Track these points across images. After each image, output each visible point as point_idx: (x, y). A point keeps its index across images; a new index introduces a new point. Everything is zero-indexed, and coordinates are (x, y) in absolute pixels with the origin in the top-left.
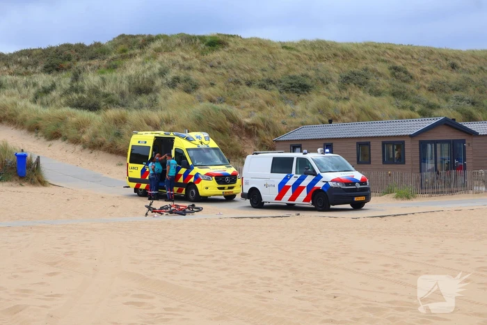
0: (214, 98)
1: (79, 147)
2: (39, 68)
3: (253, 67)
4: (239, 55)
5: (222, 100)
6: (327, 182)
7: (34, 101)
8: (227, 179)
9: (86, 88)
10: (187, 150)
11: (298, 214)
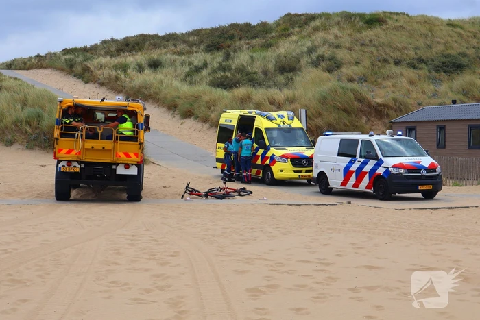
0: (356, 77)
1: (207, 126)
2: (202, 47)
3: (405, 45)
4: (395, 32)
5: (363, 79)
6: (388, 168)
7: (184, 80)
8: (305, 162)
9: (233, 67)
10: (266, 129)
11: (350, 203)
